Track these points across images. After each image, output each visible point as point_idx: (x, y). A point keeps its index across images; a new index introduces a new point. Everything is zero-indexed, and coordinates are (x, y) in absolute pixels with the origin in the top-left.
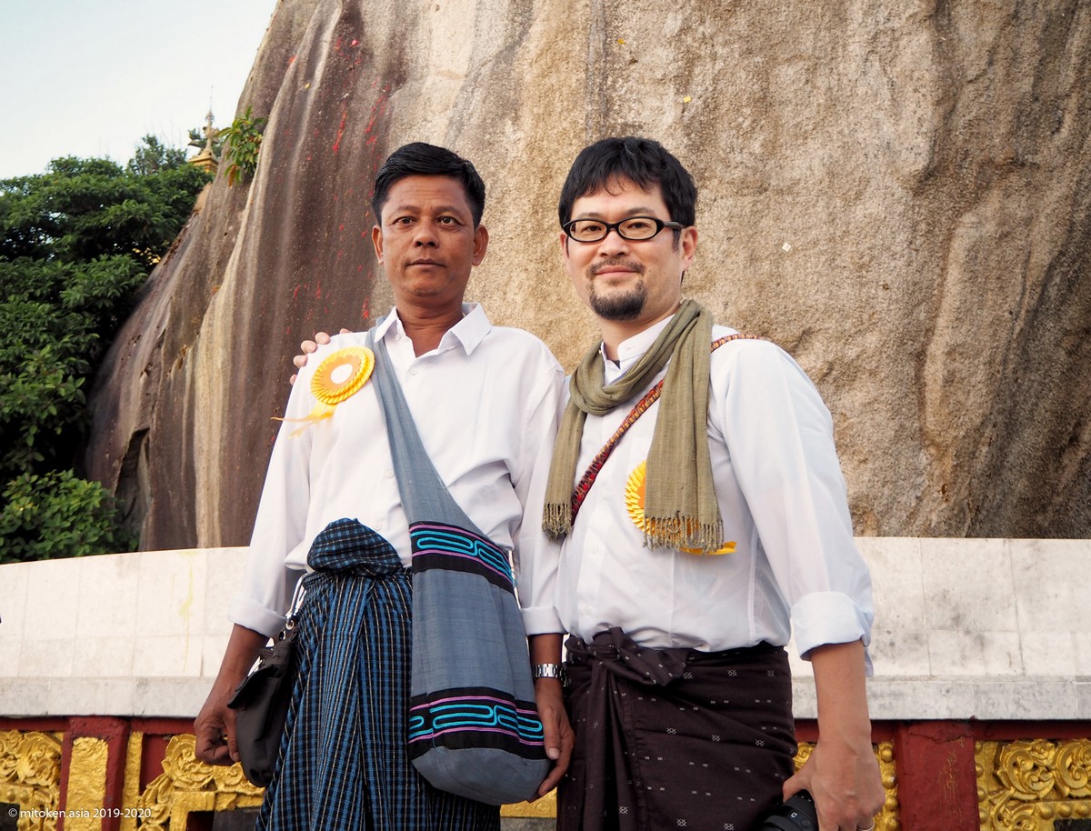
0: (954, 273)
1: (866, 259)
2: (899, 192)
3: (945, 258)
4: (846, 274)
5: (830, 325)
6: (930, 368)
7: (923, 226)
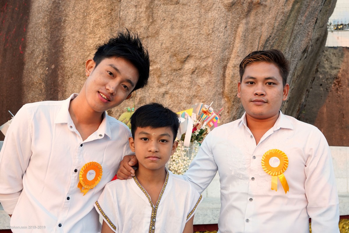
0: (238, 40)
5: (197, 54)
6: (227, 72)
7: (230, 22)
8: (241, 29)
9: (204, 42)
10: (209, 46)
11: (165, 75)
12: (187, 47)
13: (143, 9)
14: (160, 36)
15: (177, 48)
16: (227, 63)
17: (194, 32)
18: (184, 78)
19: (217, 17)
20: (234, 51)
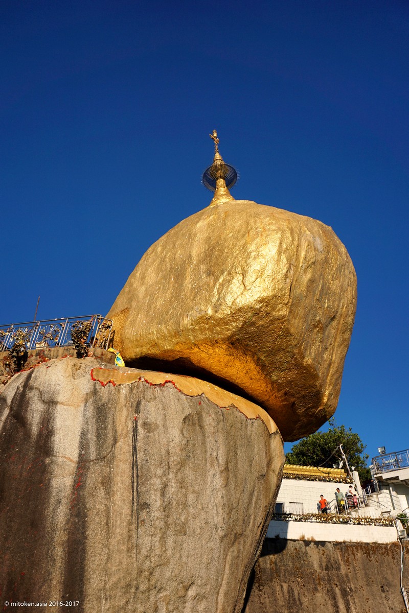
0: (227, 567)
1: (210, 561)
2: (218, 541)
3: (225, 562)
4: (204, 565)
5: (199, 581)
6: (219, 598)
7: (222, 551)
8: (229, 558)
9: (204, 571)
10: (208, 574)
11: (173, 602)
12: (191, 576)
13: (158, 539)
14: (171, 564)
15: (184, 576)
16: (219, 589)
17: (197, 561)
18: (187, 604)
19: (214, 547)
20: (225, 578)
